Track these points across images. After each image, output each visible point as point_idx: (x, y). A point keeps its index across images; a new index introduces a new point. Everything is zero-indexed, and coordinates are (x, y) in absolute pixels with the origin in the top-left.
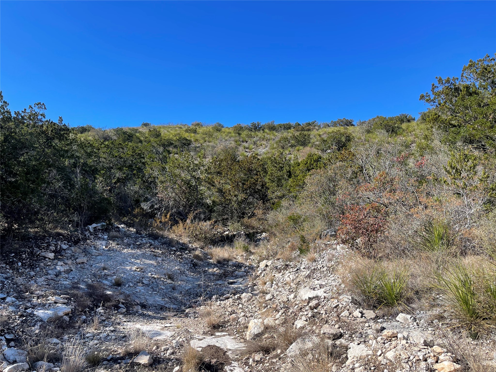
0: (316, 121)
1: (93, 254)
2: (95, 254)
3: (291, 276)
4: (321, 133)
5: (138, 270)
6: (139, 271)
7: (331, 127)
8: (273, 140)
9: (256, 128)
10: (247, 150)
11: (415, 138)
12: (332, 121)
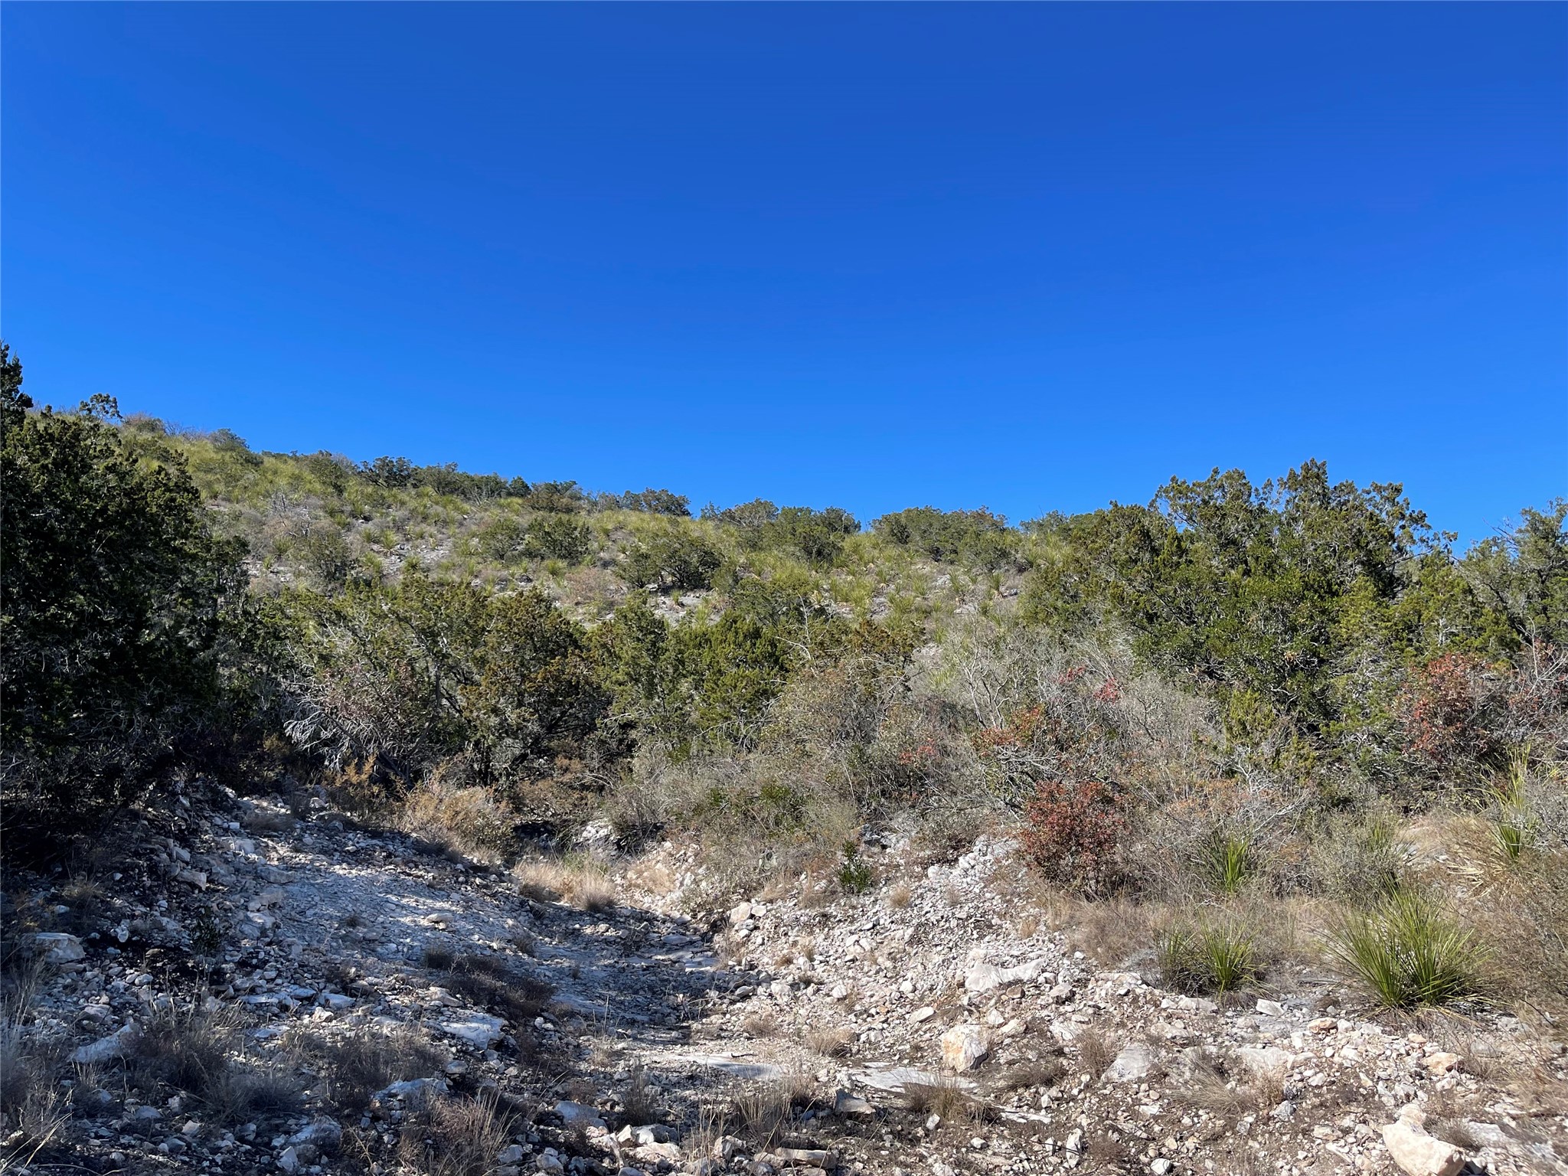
0: (575, 483)
1: (272, 879)
2: (278, 877)
3: (863, 942)
4: (610, 527)
5: (442, 926)
6: (443, 930)
7: (625, 510)
8: (457, 524)
9: (396, 476)
10: (375, 547)
11: (879, 582)
12: (628, 492)
